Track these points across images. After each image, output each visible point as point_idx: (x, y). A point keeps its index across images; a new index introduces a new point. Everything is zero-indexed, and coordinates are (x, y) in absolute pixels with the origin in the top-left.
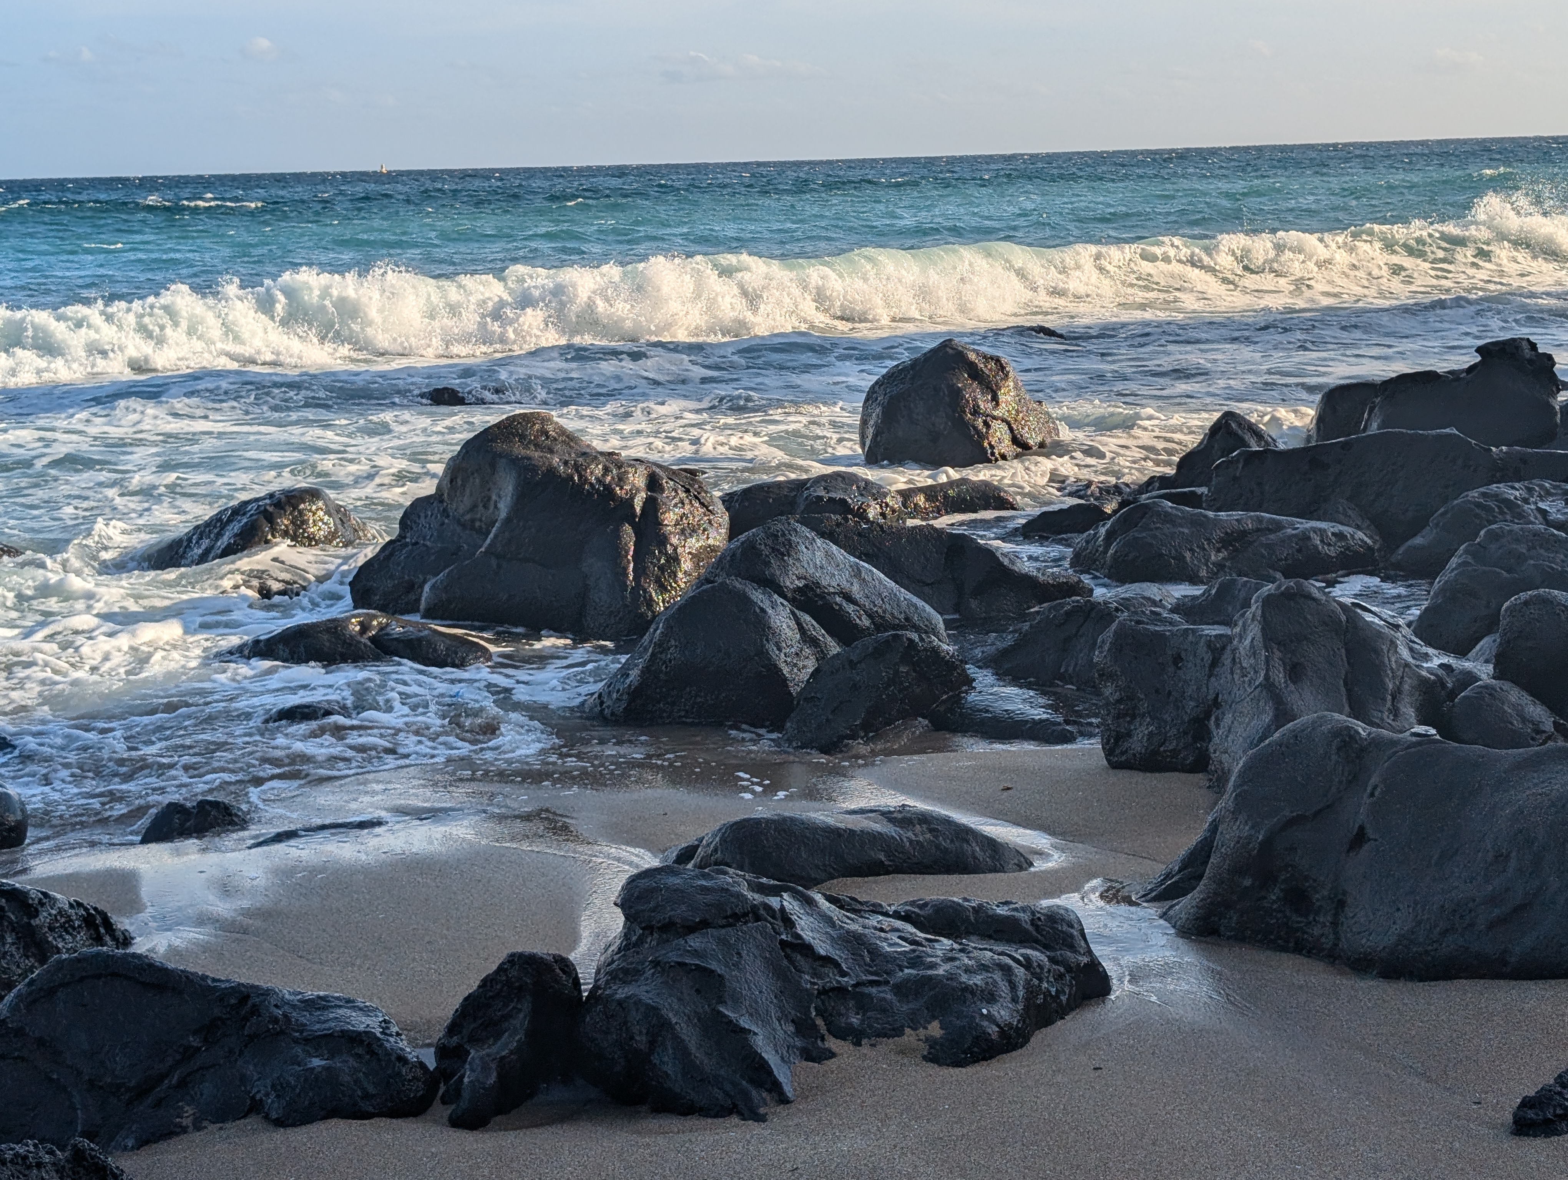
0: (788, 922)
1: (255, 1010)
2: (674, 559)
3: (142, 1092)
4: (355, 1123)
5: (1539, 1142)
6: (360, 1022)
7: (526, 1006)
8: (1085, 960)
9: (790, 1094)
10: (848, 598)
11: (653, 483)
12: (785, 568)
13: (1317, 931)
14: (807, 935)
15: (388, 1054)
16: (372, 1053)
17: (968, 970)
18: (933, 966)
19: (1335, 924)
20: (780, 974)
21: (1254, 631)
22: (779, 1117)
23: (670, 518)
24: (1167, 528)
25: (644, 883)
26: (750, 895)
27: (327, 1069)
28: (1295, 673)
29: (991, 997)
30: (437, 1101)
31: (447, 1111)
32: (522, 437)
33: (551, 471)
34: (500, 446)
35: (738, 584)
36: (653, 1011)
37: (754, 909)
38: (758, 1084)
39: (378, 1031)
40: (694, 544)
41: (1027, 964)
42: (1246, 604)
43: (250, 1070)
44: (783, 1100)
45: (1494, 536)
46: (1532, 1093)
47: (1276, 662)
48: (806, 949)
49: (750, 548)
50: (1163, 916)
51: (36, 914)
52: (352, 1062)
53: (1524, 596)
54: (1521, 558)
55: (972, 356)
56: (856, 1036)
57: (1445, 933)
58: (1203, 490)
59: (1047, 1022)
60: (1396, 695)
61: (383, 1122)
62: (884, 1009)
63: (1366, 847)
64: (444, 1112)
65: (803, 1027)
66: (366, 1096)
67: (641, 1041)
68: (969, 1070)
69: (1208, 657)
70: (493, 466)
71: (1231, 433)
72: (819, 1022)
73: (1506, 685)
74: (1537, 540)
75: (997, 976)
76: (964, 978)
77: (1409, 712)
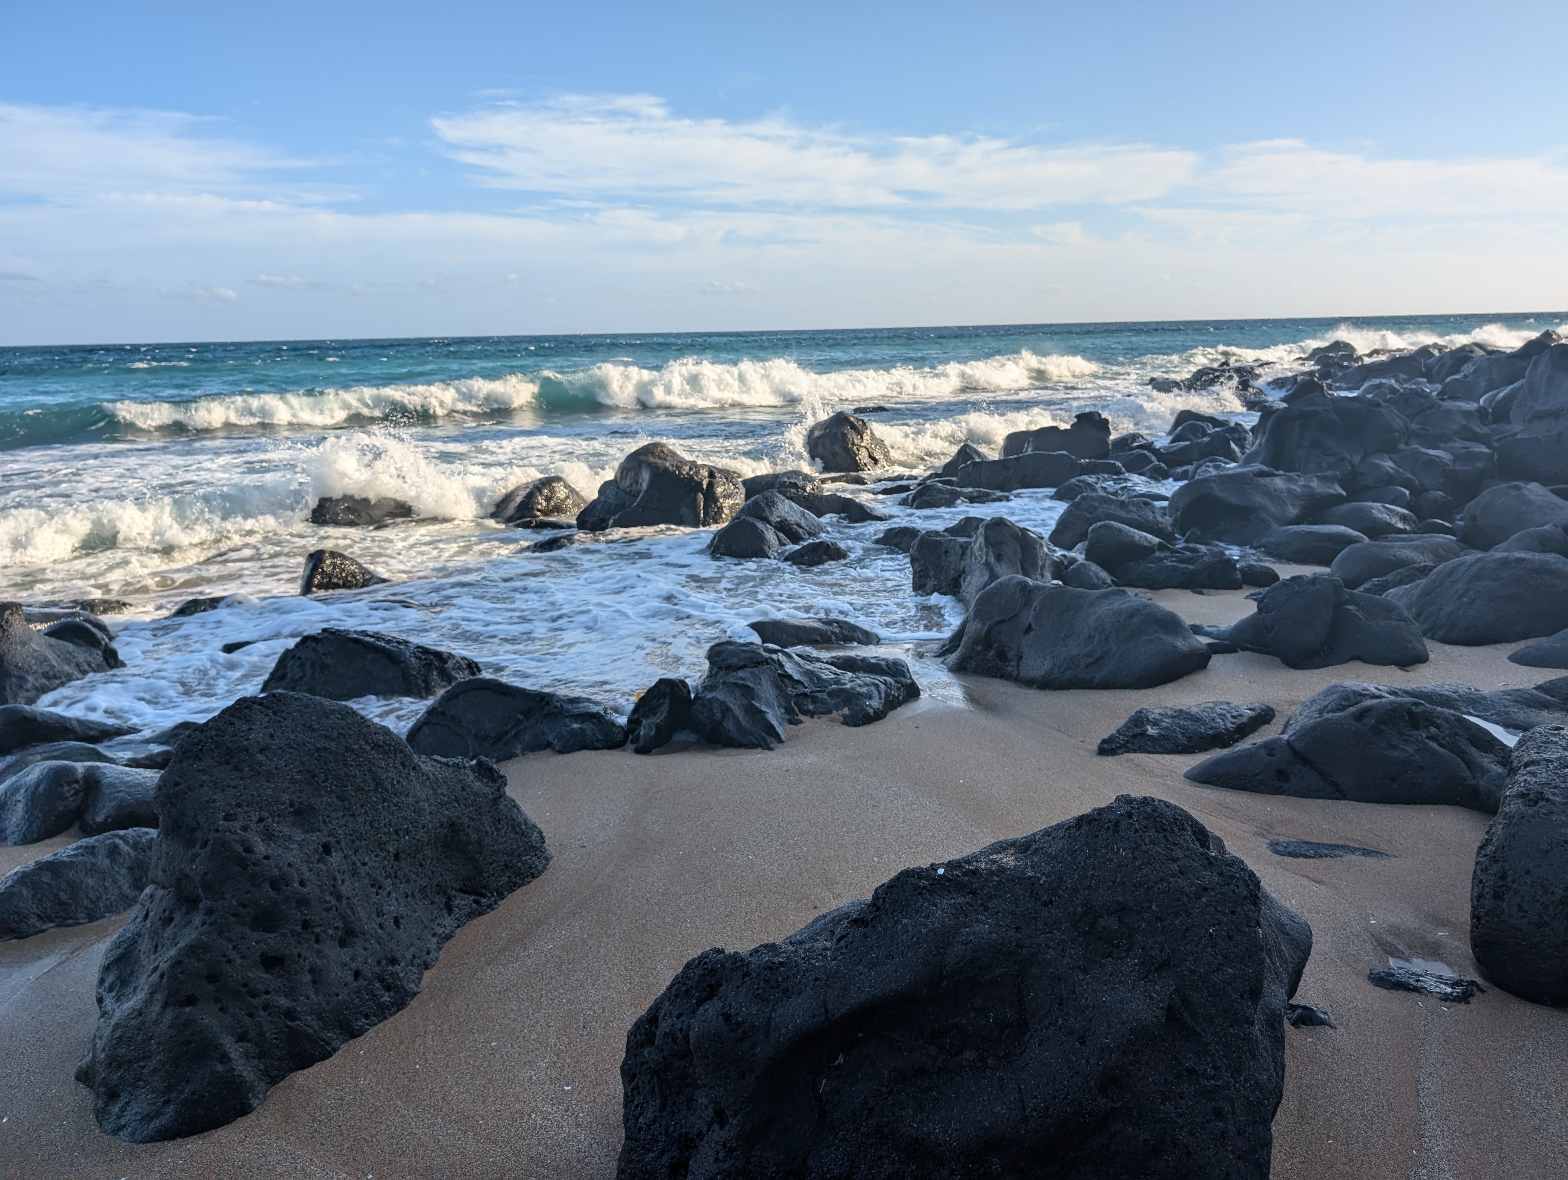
0: (781, 666)
1: (548, 704)
2: (721, 508)
3: (498, 739)
4: (593, 752)
5: (1110, 758)
6: (595, 709)
7: (667, 701)
8: (909, 681)
9: (783, 737)
10: (799, 526)
11: (711, 475)
12: (772, 513)
13: (1010, 669)
14: (790, 671)
15: (607, 722)
16: (600, 722)
17: (860, 686)
18: (845, 684)
19: (1018, 666)
20: (777, 687)
21: (981, 539)
22: (779, 750)
23: (719, 490)
24: (940, 496)
25: (718, 648)
26: (764, 654)
27: (581, 729)
28: (999, 558)
29: (870, 697)
30: (628, 743)
31: (633, 747)
32: (653, 454)
33: (666, 469)
34: (643, 458)
35: (751, 520)
36: (723, 703)
37: (766, 660)
38: (770, 735)
39: (602, 712)
40: (730, 502)
41: (885, 683)
42: (977, 528)
43: (546, 729)
44: (780, 741)
45: (1084, 498)
46: (1106, 737)
47: (991, 553)
48: (790, 677)
49: (756, 503)
50: (942, 663)
51: (446, 663)
52: (591, 726)
53: (1099, 524)
54: (1096, 508)
55: (852, 419)
56: (811, 714)
57: (1065, 670)
58: (955, 479)
59: (895, 708)
60: (1043, 567)
61: (605, 751)
62: (823, 702)
63: (1032, 633)
64: (630, 747)
65: (789, 710)
66: (598, 740)
67: (718, 715)
68: (861, 728)
69: (960, 551)
70: (640, 466)
71: (967, 453)
72: (796, 708)
73: (1091, 563)
74: (1103, 500)
75: (873, 688)
76: (858, 689)
77: (1048, 575)
